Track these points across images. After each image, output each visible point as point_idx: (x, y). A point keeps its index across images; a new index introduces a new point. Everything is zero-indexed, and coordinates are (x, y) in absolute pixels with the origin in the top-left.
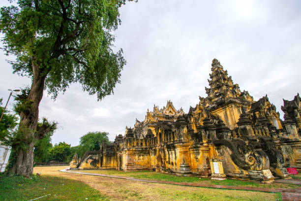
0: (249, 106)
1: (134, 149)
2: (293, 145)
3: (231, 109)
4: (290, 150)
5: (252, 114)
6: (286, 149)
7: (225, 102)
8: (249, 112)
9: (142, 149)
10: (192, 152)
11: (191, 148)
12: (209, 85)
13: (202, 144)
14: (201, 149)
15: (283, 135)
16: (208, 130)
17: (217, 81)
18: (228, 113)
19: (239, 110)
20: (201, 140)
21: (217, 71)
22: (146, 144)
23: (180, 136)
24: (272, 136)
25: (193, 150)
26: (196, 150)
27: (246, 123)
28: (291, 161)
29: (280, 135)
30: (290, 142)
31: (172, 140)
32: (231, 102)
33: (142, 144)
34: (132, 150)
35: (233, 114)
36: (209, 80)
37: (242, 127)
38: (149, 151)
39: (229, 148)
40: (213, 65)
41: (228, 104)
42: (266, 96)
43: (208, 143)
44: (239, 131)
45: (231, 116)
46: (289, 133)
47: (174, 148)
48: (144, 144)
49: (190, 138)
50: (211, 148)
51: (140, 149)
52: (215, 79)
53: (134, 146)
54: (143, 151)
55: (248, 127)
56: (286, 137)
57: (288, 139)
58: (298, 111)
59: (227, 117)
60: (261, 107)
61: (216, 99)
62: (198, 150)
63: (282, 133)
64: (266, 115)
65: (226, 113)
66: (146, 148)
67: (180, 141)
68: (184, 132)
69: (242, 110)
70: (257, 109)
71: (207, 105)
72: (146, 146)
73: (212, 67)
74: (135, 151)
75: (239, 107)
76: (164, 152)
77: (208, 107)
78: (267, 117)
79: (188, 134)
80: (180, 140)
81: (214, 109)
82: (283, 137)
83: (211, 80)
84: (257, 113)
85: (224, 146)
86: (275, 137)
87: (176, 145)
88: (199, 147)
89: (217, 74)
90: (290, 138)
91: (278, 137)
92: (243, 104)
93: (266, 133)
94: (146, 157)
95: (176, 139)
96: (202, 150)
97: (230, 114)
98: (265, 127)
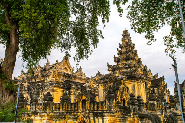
0: (150, 81)
1: (53, 114)
3: (139, 83)
5: (152, 89)
7: (135, 76)
8: (149, 87)
9: (60, 113)
10: (119, 121)
11: (118, 118)
12: (118, 54)
13: (130, 116)
14: (128, 119)
15: (173, 110)
16: (135, 105)
17: (127, 53)
18: (136, 86)
19: (144, 85)
20: (130, 112)
21: (127, 43)
22: (63, 108)
23: (111, 108)
24: (166, 109)
25: (120, 120)
26: (123, 120)
27: (154, 100)
29: (171, 109)
30: (177, 115)
31: (100, 109)
32: (141, 78)
33: (59, 108)
34: (51, 115)
35: (141, 88)
36: (118, 49)
37: (151, 102)
38: (65, 116)
39: (151, 121)
40: (123, 36)
41: (137, 79)
42: (164, 76)
43: (133, 115)
45: (139, 89)
46: (178, 109)
47: (102, 116)
48: (61, 109)
49: (118, 110)
50: (136, 119)
51: (58, 114)
52: (124, 50)
53: (52, 111)
54: (60, 115)
55: (155, 103)
56: (175, 111)
57: (176, 113)
58: (184, 94)
59: (135, 89)
60: (160, 85)
61: (125, 70)
62: (126, 120)
63: (173, 108)
64: (162, 92)
65: (134, 86)
66: (63, 113)
67: (110, 112)
68: (114, 104)
69: (145, 84)
70: (156, 86)
71: (117, 75)
72: (63, 110)
73: (122, 37)
74: (54, 115)
75: (144, 82)
76: (90, 119)
77: (118, 77)
78: (162, 93)
79: (116, 106)
82: (173, 111)
83: (120, 49)
84: (156, 89)
85: (147, 119)
86: (168, 111)
87: (105, 114)
88: (127, 118)
89: (127, 46)
90: (178, 113)
91: (170, 111)
92: (147, 80)
93: (163, 107)
94: (62, 121)
95: (105, 109)
96: (129, 121)
97: (138, 87)
98: (162, 103)
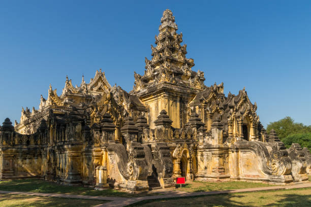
2: (213, 152)
4: (210, 158)
5: (192, 108)
6: (208, 155)
8: (190, 104)
9: (29, 149)
11: (84, 152)
15: (208, 139)
17: (163, 51)
18: (160, 104)
24: (198, 140)
25: (86, 155)
28: (208, 169)
29: (205, 139)
30: (211, 148)
31: (63, 140)
32: (164, 89)
37: (159, 127)
39: (118, 155)
41: (161, 91)
43: (101, 147)
44: (155, 132)
46: (213, 138)
47: (64, 150)
49: (84, 139)
50: (104, 153)
51: (26, 150)
52: (159, 46)
53: (14, 145)
54: (29, 152)
55: (165, 128)
56: (210, 142)
57: (211, 145)
62: (90, 155)
63: (208, 137)
65: (157, 104)
71: (139, 89)
76: (55, 154)
77: (139, 92)
80: (69, 141)
81: (144, 96)
85: (114, 152)
86: (201, 141)
87: (65, 147)
91: (204, 142)
93: (192, 136)
94: (36, 160)
95: (66, 139)
96: (93, 156)
97: (161, 106)
